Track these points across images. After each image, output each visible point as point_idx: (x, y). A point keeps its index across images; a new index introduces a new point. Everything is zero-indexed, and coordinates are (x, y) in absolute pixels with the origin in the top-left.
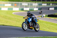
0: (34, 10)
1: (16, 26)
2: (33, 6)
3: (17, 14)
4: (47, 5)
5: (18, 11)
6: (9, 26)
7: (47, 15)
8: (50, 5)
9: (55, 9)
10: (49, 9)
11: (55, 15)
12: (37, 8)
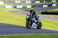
0: (28, 7)
1: (9, 24)
2: (27, 3)
3: (10, 12)
4: (40, 2)
5: (10, 9)
6: (2, 24)
7: (41, 12)
8: (43, 3)
9: (48, 6)
10: (42, 7)
11: (49, 12)
12: (30, 5)
